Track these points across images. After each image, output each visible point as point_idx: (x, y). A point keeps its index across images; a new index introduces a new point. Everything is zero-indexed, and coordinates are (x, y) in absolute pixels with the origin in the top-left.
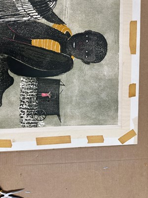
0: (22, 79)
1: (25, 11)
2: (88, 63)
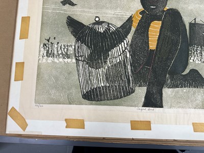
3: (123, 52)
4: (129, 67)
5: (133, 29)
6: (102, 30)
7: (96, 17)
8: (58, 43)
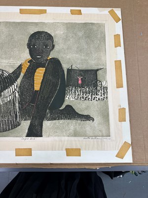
0: (67, 98)
2: (53, 46)
3: (13, 92)
4: (17, 105)
5: (22, 74)
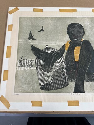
1: (60, 65)
6: (49, 52)
7: (46, 45)
8: (27, 59)
